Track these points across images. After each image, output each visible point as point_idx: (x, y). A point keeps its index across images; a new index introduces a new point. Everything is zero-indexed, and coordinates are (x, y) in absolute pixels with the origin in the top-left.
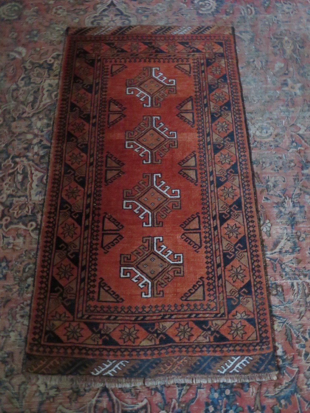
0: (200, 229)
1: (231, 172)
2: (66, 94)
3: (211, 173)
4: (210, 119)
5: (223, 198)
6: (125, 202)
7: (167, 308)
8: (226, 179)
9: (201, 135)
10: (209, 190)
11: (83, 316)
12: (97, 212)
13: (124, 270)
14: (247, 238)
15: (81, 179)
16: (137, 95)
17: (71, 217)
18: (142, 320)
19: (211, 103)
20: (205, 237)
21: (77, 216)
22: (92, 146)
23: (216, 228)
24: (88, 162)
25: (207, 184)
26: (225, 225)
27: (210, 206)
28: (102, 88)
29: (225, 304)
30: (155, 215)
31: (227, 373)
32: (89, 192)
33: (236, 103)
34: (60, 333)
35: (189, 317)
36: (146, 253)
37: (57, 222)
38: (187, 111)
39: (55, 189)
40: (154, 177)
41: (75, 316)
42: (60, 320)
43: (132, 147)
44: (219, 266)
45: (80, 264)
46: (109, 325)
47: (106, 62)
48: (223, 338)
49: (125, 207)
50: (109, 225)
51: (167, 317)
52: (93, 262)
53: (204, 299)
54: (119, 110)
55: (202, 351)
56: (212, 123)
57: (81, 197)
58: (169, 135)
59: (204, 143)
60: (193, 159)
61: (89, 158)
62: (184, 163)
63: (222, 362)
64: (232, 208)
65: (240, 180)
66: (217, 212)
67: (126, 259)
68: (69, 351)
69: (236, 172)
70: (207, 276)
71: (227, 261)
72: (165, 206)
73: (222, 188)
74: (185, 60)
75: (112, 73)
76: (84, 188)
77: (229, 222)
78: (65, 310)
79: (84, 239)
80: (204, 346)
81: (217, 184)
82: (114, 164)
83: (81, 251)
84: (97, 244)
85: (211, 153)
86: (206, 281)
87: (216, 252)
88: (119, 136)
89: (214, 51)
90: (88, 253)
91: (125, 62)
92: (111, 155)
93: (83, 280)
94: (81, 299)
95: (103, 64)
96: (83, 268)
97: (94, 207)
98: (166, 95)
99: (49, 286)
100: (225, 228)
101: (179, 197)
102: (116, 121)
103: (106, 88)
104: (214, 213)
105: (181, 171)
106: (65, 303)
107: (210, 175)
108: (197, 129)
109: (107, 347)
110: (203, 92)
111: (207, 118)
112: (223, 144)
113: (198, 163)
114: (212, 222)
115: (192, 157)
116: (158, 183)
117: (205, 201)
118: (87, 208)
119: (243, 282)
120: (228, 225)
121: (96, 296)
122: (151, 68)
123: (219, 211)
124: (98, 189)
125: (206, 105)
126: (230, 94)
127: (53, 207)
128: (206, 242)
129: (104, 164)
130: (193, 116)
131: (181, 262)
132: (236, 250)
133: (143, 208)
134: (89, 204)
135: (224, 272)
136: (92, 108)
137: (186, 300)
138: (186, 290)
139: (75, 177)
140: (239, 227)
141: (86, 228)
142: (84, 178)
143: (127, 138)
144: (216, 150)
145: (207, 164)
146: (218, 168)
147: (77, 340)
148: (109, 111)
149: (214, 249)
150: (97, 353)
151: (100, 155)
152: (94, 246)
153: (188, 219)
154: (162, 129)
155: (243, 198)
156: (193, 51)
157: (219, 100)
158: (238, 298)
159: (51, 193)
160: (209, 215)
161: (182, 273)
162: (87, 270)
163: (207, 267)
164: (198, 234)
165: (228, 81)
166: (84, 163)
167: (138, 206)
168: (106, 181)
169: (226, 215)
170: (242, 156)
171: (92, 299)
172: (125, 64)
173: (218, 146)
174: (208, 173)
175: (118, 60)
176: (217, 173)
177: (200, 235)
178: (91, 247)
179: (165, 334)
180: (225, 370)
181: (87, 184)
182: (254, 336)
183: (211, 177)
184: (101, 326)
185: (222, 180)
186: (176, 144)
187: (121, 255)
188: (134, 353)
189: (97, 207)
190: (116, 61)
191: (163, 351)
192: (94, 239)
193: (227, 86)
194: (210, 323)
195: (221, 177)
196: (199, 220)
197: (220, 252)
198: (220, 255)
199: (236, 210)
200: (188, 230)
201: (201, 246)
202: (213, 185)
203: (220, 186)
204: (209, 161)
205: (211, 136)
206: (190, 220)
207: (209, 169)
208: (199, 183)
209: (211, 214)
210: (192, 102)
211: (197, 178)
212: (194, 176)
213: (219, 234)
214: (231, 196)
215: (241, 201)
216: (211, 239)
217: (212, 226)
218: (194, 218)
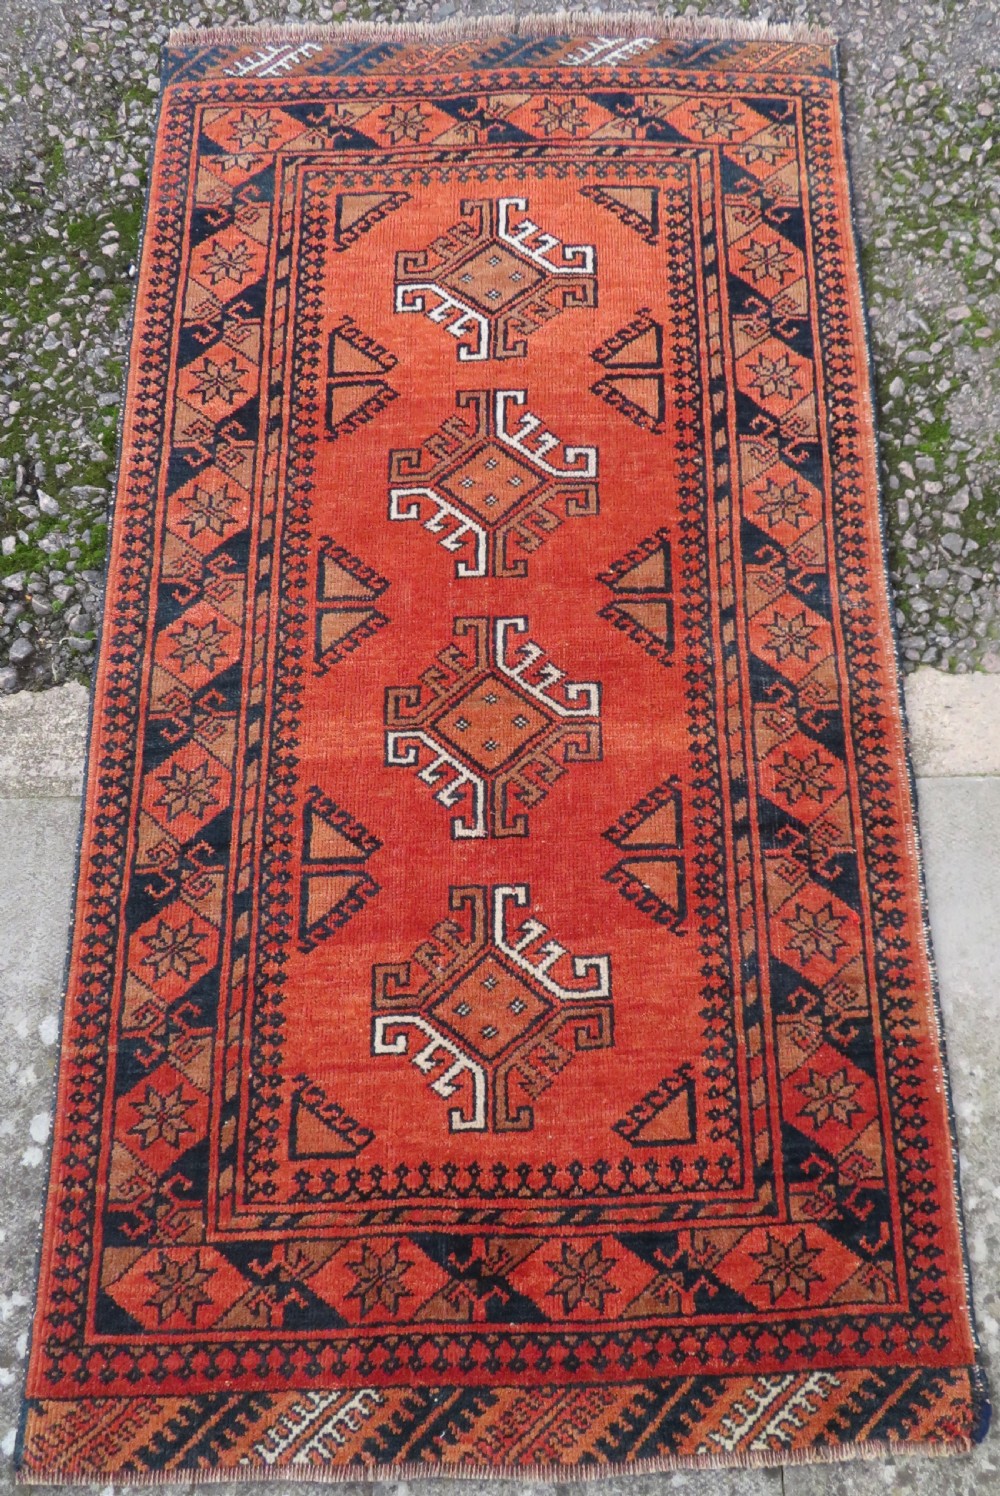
0: (330, 388)
1: (184, 591)
2: (893, 953)
3: (263, 584)
4: (235, 831)
5: (231, 492)
6: (591, 472)
7: (454, 174)
8: (210, 565)
9: (284, 752)
10: (279, 522)
11: (695, 155)
12: (689, 435)
13: (583, 265)
14: (173, 359)
15: (759, 553)
16: (556, 950)
17: (774, 419)
18: (525, 148)
19: (216, 917)
20: (314, 362)
21: (756, 421)
22: (734, 691)
23: (275, 390)
24: (741, 621)
25: (284, 544)
26: (240, 400)
27: (283, 466)
28: (727, 990)
29: (278, 186)
30: (483, 430)
31: (295, 45)
32: (723, 505)
33: (102, 920)
34: (751, 118)
35: (388, 157)
36: (514, 313)
37: (822, 402)
38: (333, 866)
39: (849, 516)
40: (482, 566)
41: (716, 155)
42: (760, 148)
43: (573, 691)
44: (282, 282)
45: (724, 280)
46: (618, 134)
47: (725, 1162)
48: (299, 112)
49: (592, 453)
50: (643, 393)
51: (452, 156)
52: (682, 286)
53: (339, 198)
54: (633, 869)
55: (361, 85)
56: (227, 813)
57: (749, 488)
58: (419, 746)
59: (275, 714)
60: (326, 642)
61: (742, 640)
62: (363, 624)
63: (307, 64)
64: (206, 454)
65: (156, 560)
66: (262, 444)
67: (579, 294)
68: (721, 82)
69: (165, 590)
70: (325, 255)
71: (255, 295)
72: (448, 460)
73: (229, 530)
74: (316, 1184)
75: (690, 1085)
76: (743, 519)
77: (228, 410)
78: (751, 169)
79: (721, 351)
80: (354, 95)
81: (247, 543)
82: (640, 612)
83: (726, 318)
84: (677, 335)
85: (253, 667)
86: (329, 241)
87: (287, 318)
88: (628, 740)
89: (151, 1262)
90: (701, 310)
91: (627, 1166)
92: (654, 653)
93: (708, 239)
94: (706, 194)
95: (740, 1147)
96: (711, 269)
97: (702, 453)
98: (421, 956)
99: (807, 224)
100: (241, 390)
101: (395, 494)
102: (644, 809)
103: (708, 992)
104: (273, 440)
105: (378, 592)
106: (750, 183)
107: (267, 578)
108: (295, 778)
109: (619, 90)
110: (245, 979)
111: (247, 835)
112: (196, 710)
113: (308, 626)
114: (286, 411)
115: (331, 649)
116: (470, 539)
117: (301, 480)
118: (726, 449)
119: (215, 243)
120: (231, 401)
121: (663, 200)
122: (493, 1126)
123: (255, 448)
124: (692, 516)
125: (241, 902)
126: (119, 968)
127: (844, 451)
128: (314, 347)
129: (680, 616)
130: (307, 842)
131: (401, 289)
132: (219, 326)
133: (527, 452)
134: (717, 463)
135: (267, 267)
136: (759, 878)
137: (395, 194)
138: (393, 217)
139: (783, 563)
140: (192, 392)
141: (718, 384)
142: (749, 558)
143: (594, 729)
144: (229, 682)
145: (273, 626)
146: (233, 607)
147: (703, 104)
148: (680, 862)
149: (290, 328)
150: (645, 78)
151: (699, 651)
152: (684, 328)
153: (370, 417)
154: (446, 773)
155: (161, 493)
156: (264, 1250)
157: (175, 932)
158: (237, 201)
159: (859, 499)
160: (291, 432)
161: (401, 261)
162: (698, 266)
163: (318, 276)
164: (337, 370)
165: (112, 1049)
166: (757, 620)
167: (544, 457)
168: (666, 547)
169: (234, 433)
170: (130, 658)
171: (672, 193)
172: (627, 1149)
173: (221, 698)
174: (275, 589)
175: (665, 1176)
176: (240, 586)
177: (331, 368)
178: (695, 328)
179: (461, 118)
180: (302, 50)
181: (736, 536)
182: (209, 116)
183: (264, 570)
184: (641, 133)
185: (227, 559)
186: (391, 707)
187: (596, 305)
188: (544, 79)
189: (690, 453)
190: (676, 1165)
191: (466, 83)
192: (689, 350)
193: (128, 1021)
194: (329, 143)
195: (228, 569)
196: (328, 415)
197: (273, 320)
198: (274, 310)
199: (192, 450)
200: (371, 383)
201: (331, 337)
202: (265, 538)
203: (238, 535)
204: (266, 636)
205: (242, 749)
206: (362, 415)
207: (269, 602)
208: (315, 543)
209: (285, 438)
210: (303, 919)
211: (321, 564)
212: (332, 571)
213: (265, 372)
214: (203, 498)
215: (169, 480)
216: (296, 355)
217: (287, 397)
218: (347, 420)
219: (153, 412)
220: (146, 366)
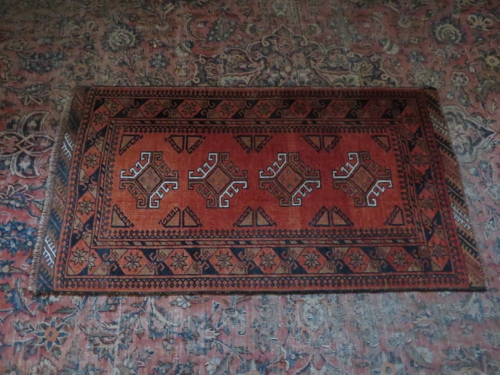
0: (184, 226)
1: (250, 266)
3: (248, 243)
4: (322, 246)
5: (218, 254)
8: (242, 259)
9: (299, 234)
10: (228, 239)
14: (170, 277)
19: (347, 249)
20: (174, 232)
23: (183, 243)
25: (235, 237)
26: (186, 254)
27: (210, 239)
29: (105, 247)
31: (45, 244)
35: (98, 212)
38: (330, 218)
44: (143, 244)
48: (74, 242)
53: (112, 227)
55: (67, 222)
56: (317, 248)
59: (288, 237)
60: (266, 223)
62: (261, 213)
63: (54, 240)
64: (205, 263)
66: (202, 246)
70: (134, 231)
71: (147, 252)
72: (211, 192)
73: (231, 254)
74: (409, 219)
77: (190, 258)
80: (71, 224)
81: (235, 248)
85: (274, 244)
86: (129, 230)
87: (157, 241)
100: (183, 254)
101: (220, 206)
104: (201, 243)
105: (251, 210)
107: (246, 241)
108: (307, 230)
110: (362, 240)
111: (323, 242)
112: (288, 259)
113: (261, 228)
114: (191, 240)
115: (268, 222)
117: (215, 234)
119: (124, 267)
120: (187, 257)
123: (203, 248)
125: (342, 243)
128: (169, 232)
130: (324, 226)
131: (151, 207)
132: (158, 263)
135: (136, 249)
137: (114, 209)
140: (182, 269)
144: (279, 250)
145: (261, 239)
146: (256, 251)
149: (161, 240)
153: (195, 214)
155: (218, 276)
156: (427, 230)
158: (109, 261)
160: (198, 238)
161: (140, 207)
163: (143, 232)
164: (178, 225)
169: (197, 255)
170: (272, 281)
173: (284, 252)
174: (249, 239)
176: (249, 249)
177: (177, 227)
180: (47, 242)
183: (244, 243)
185: (239, 255)
186: (285, 205)
194: (90, 231)
195: (243, 254)
196: (193, 227)
197: (157, 246)
198: (154, 245)
199: (203, 268)
200: (183, 215)
201: (165, 227)
202: (234, 243)
203: (232, 252)
204: (264, 241)
205: (298, 245)
206: (194, 217)
207: (254, 241)
208: (236, 228)
209: (200, 239)
210: (345, 225)
211: (242, 226)
212: (244, 223)
213: (177, 247)
214: (220, 263)
215: (214, 274)
216: (171, 237)
217: (186, 240)
218: (196, 221)
219: (189, 282)
220: (172, 285)
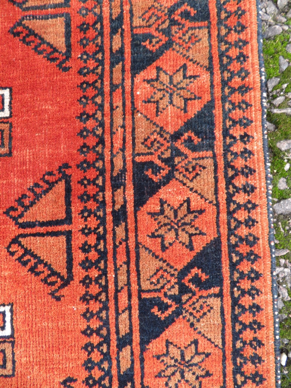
0: (68, 219)
1: (186, 15)
3: (117, 25)
5: (152, 107)
8: (164, 39)
10: (107, 83)
14: (225, 249)
20: (85, 248)
23: (120, 216)
25: (101, 62)
26: (152, 205)
27: (107, 137)
44: (124, 341)
64: (179, 145)
66: (129, 159)
69: (203, 15)
71: (152, 328)
73: (150, 73)
77: (164, 193)
81: (134, 61)
87: (116, 298)
100: (153, 214)
101: (7, 113)
104: (119, 163)
105: (19, 23)
107: (113, 31)
114: (108, 194)
117: (90, 124)
120: (162, 203)
123: (134, 155)
128: (86, 264)
131: (8, 332)
132: (183, 290)
135: (142, 360)
140: (201, 212)
146: (141, 2)
149: (111, 287)
153: (31, 189)
155: (218, 103)
160: (102, 172)
161: (9, 366)
163: (88, 348)
164: (63, 239)
174: (106, 22)
176: (137, 22)
177: (69, 242)
183: (117, 38)
185: (153, 47)
195: (150, 37)
196: (68, 190)
197: (130, 297)
198: (129, 308)
199: (194, 149)
200: (31, 225)
201: (71, 277)
202: (119, 66)
203: (143, 68)
206: (38, 190)
207: (110, 9)
208: (73, 64)
209: (108, 166)
212: (58, 40)
213: (131, 235)
214: (178, 101)
215: (212, 115)
216: (103, 255)
217: (109, 210)
218: (51, 185)
219: (237, 190)
220: (251, 241)
